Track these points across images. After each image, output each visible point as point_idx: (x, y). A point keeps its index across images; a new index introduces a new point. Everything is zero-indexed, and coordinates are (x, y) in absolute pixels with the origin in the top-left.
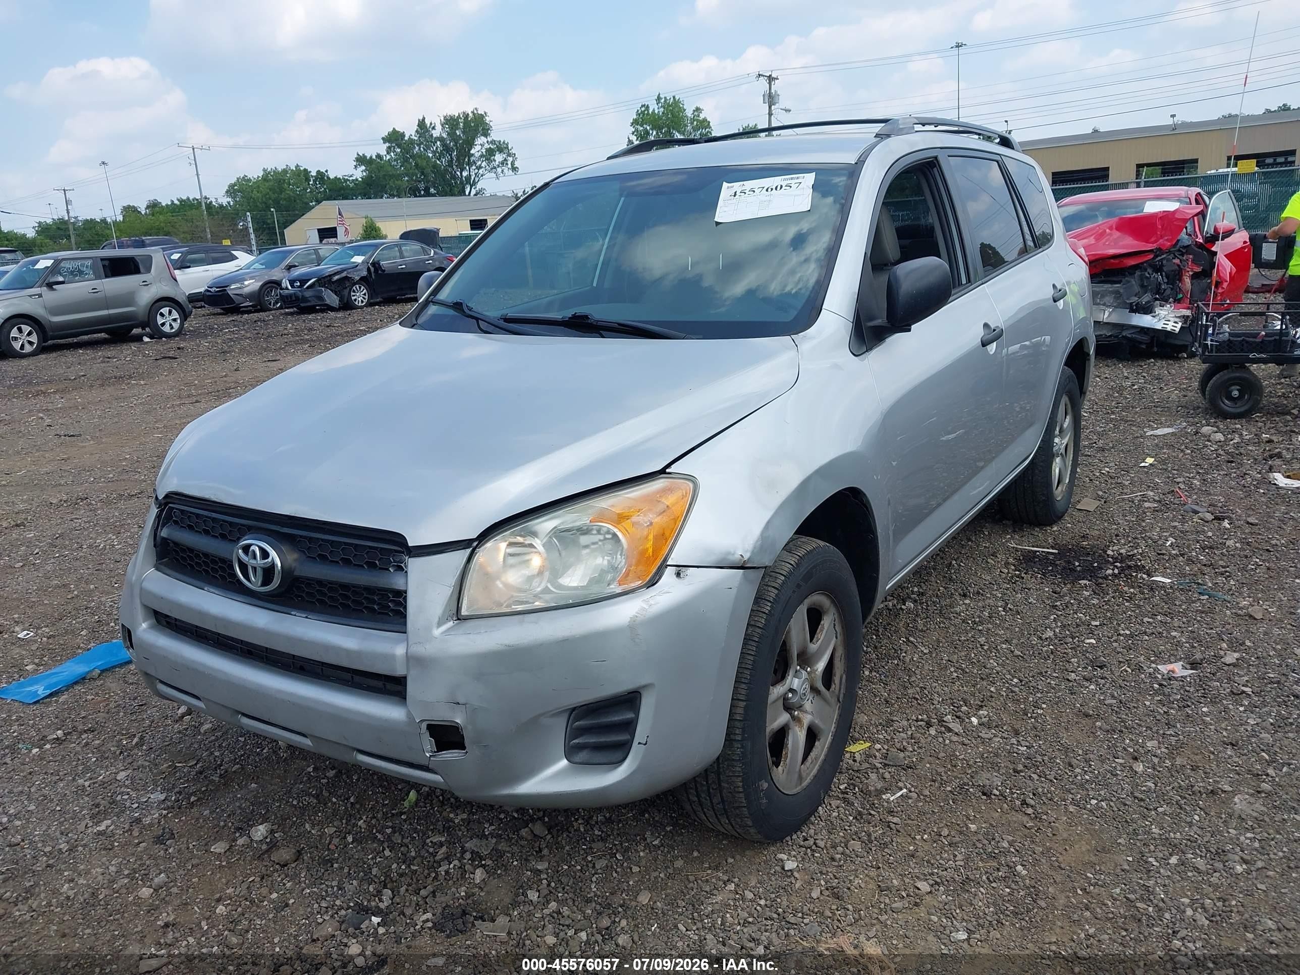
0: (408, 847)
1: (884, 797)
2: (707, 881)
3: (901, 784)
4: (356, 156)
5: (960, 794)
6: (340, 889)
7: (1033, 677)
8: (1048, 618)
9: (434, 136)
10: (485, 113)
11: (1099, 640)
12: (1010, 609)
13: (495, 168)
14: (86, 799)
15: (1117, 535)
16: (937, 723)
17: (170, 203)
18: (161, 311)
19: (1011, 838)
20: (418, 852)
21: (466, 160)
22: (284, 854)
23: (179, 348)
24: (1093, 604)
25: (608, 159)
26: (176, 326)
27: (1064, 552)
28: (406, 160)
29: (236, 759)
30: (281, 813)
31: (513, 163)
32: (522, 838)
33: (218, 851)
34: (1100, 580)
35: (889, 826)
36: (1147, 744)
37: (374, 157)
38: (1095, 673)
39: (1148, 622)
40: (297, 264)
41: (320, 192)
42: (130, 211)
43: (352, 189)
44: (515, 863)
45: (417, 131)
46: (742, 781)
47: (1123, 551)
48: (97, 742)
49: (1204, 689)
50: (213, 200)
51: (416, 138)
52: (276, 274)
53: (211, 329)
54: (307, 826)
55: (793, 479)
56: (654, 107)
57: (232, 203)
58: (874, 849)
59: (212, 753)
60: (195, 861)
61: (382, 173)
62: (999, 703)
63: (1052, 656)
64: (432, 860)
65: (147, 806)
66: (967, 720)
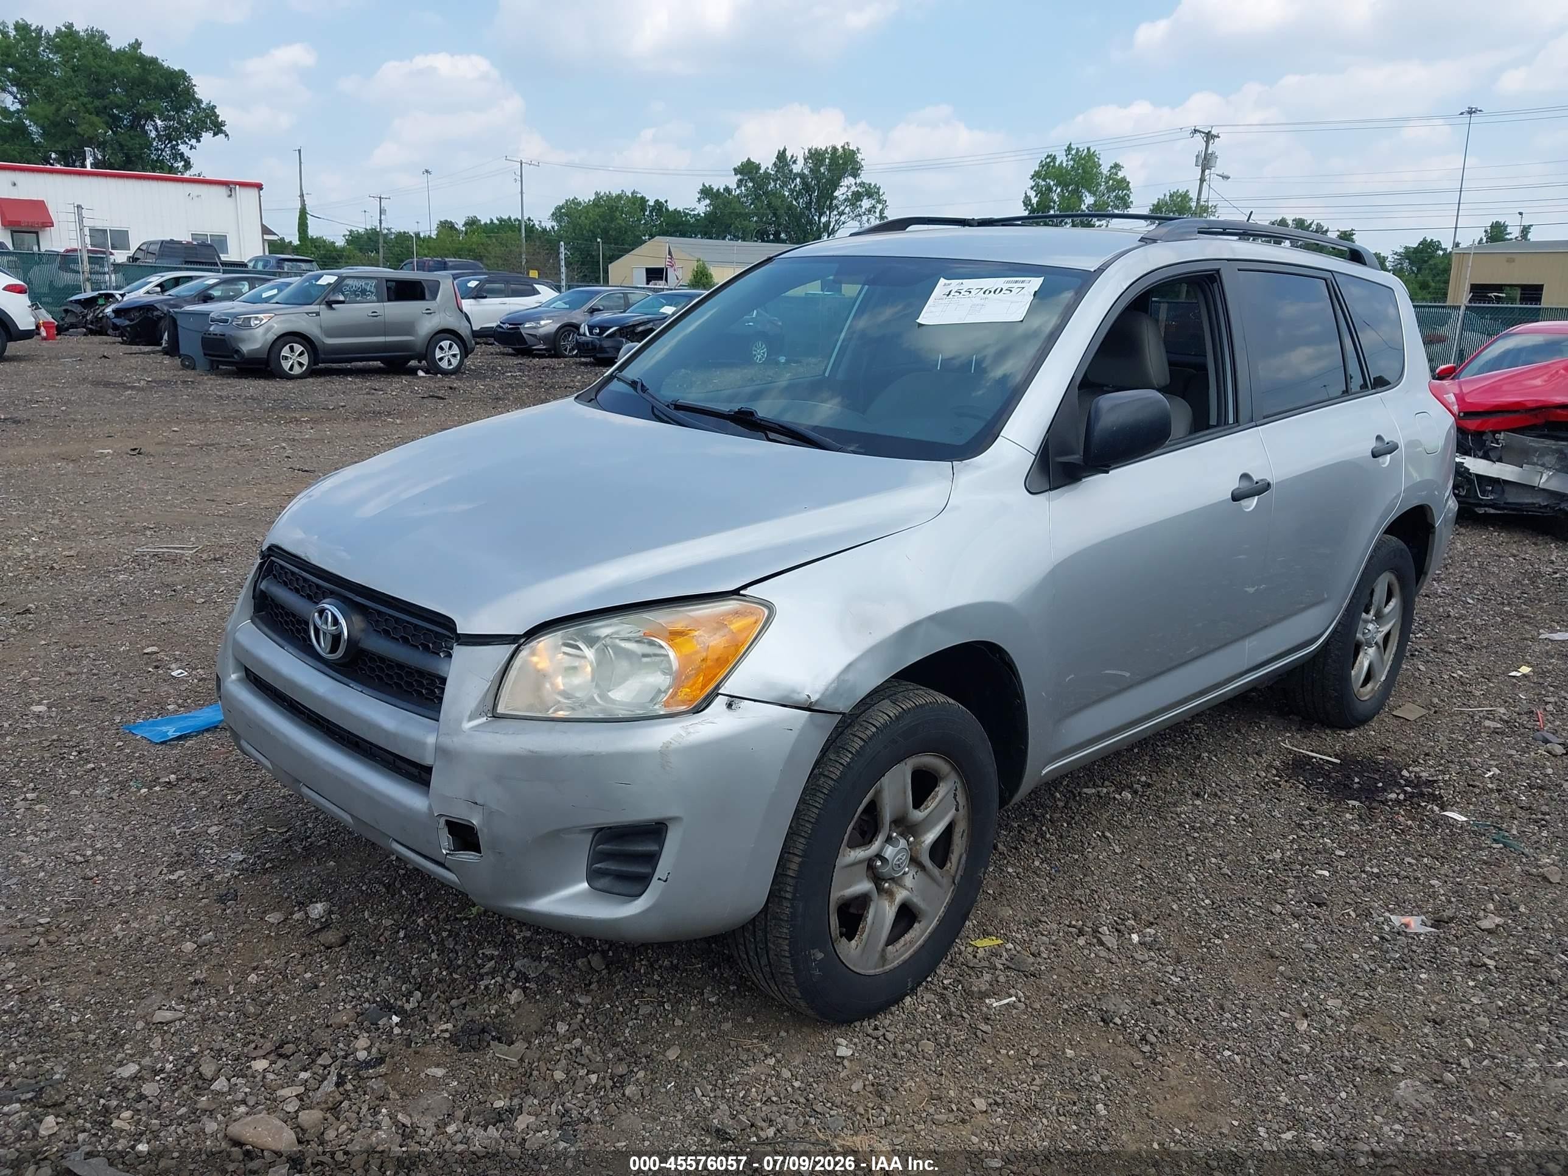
0: (457, 954)
1: (987, 1001)
2: (749, 1050)
3: (1012, 991)
4: (701, 187)
5: (1075, 1014)
6: (373, 981)
7: (1231, 901)
8: (1284, 837)
9: (795, 171)
10: (858, 149)
11: (1334, 873)
12: (1243, 819)
13: (860, 215)
14: (173, 846)
15: (1427, 755)
16: (1091, 933)
17: (488, 222)
18: (441, 343)
19: (1106, 1073)
20: (466, 961)
21: (828, 203)
22: (330, 937)
23: (451, 388)
24: (1352, 830)
25: (851, 235)
26: (455, 362)
27: (1348, 763)
28: (758, 197)
29: (326, 833)
30: (347, 896)
31: (882, 212)
32: (576, 967)
33: (271, 920)
34: (1374, 804)
35: (975, 1034)
36: (1328, 1003)
37: (722, 190)
38: (1309, 910)
39: (1409, 863)
40: (601, 308)
41: (655, 226)
42: (447, 227)
43: (691, 225)
44: (559, 992)
45: (775, 164)
46: (789, 946)
47: (1424, 775)
48: (204, 792)
49: (1436, 953)
50: (537, 223)
51: (773, 173)
52: (578, 316)
53: (494, 369)
54: (366, 913)
55: (897, 621)
56: (1062, 159)
57: (556, 228)
58: (946, 1054)
59: (306, 824)
60: (246, 926)
61: (729, 211)
62: (1174, 924)
63: (1266, 882)
64: (477, 972)
65: (224, 864)
66: (1127, 936)
